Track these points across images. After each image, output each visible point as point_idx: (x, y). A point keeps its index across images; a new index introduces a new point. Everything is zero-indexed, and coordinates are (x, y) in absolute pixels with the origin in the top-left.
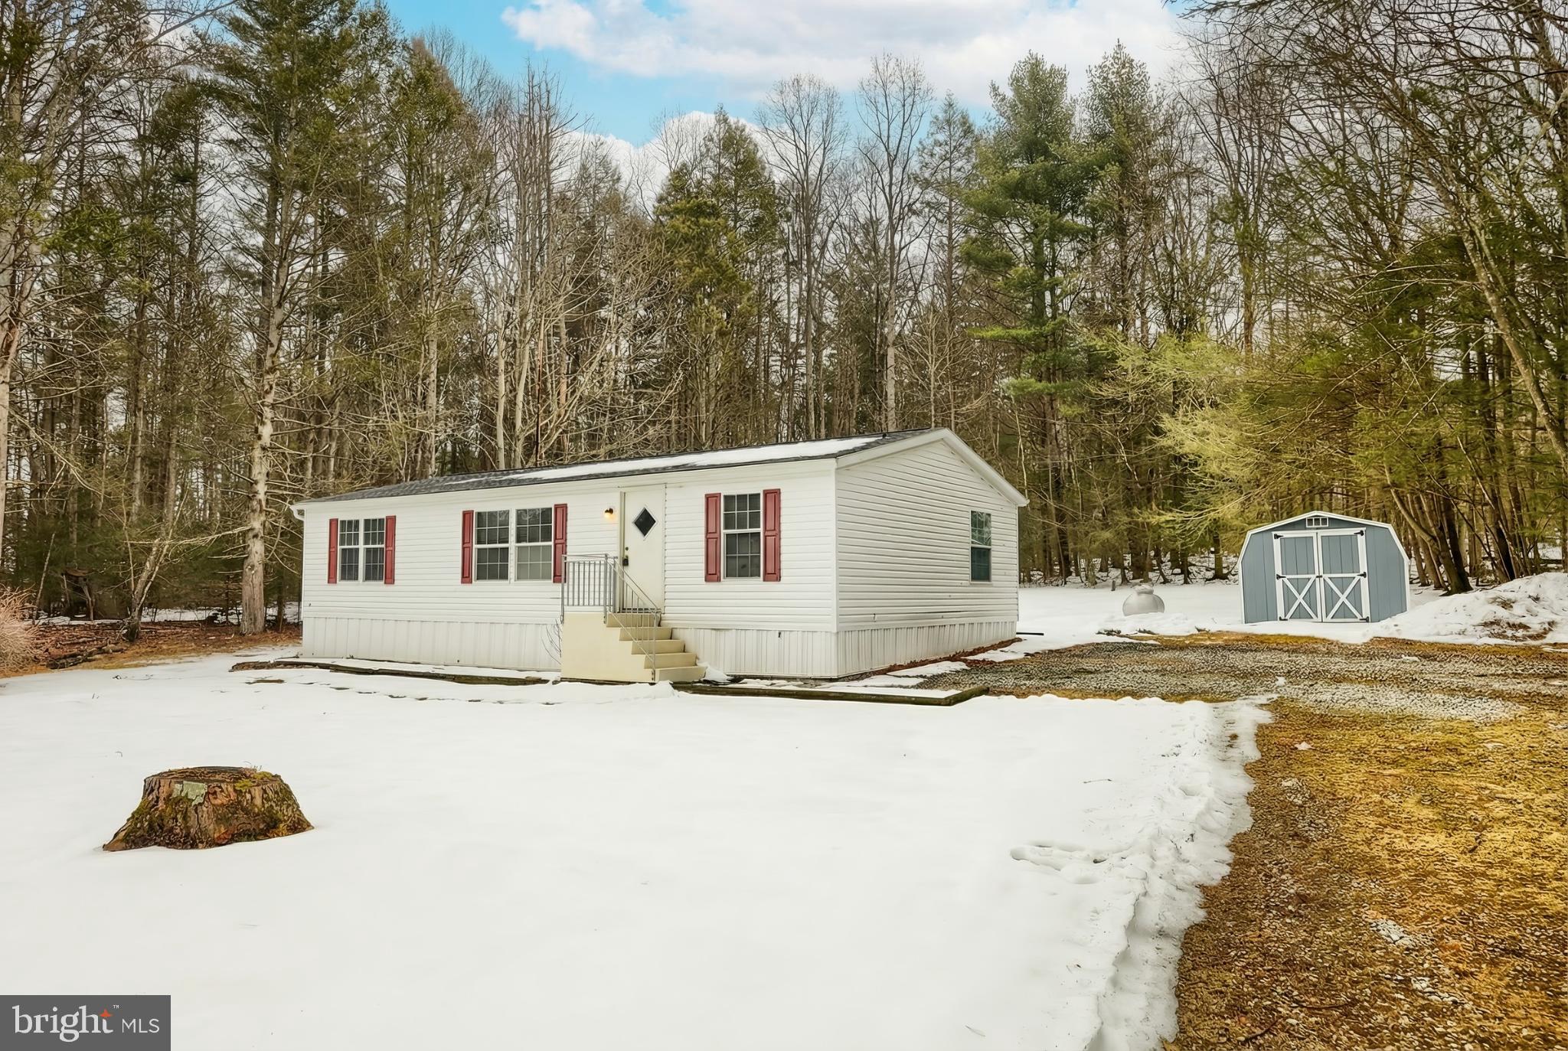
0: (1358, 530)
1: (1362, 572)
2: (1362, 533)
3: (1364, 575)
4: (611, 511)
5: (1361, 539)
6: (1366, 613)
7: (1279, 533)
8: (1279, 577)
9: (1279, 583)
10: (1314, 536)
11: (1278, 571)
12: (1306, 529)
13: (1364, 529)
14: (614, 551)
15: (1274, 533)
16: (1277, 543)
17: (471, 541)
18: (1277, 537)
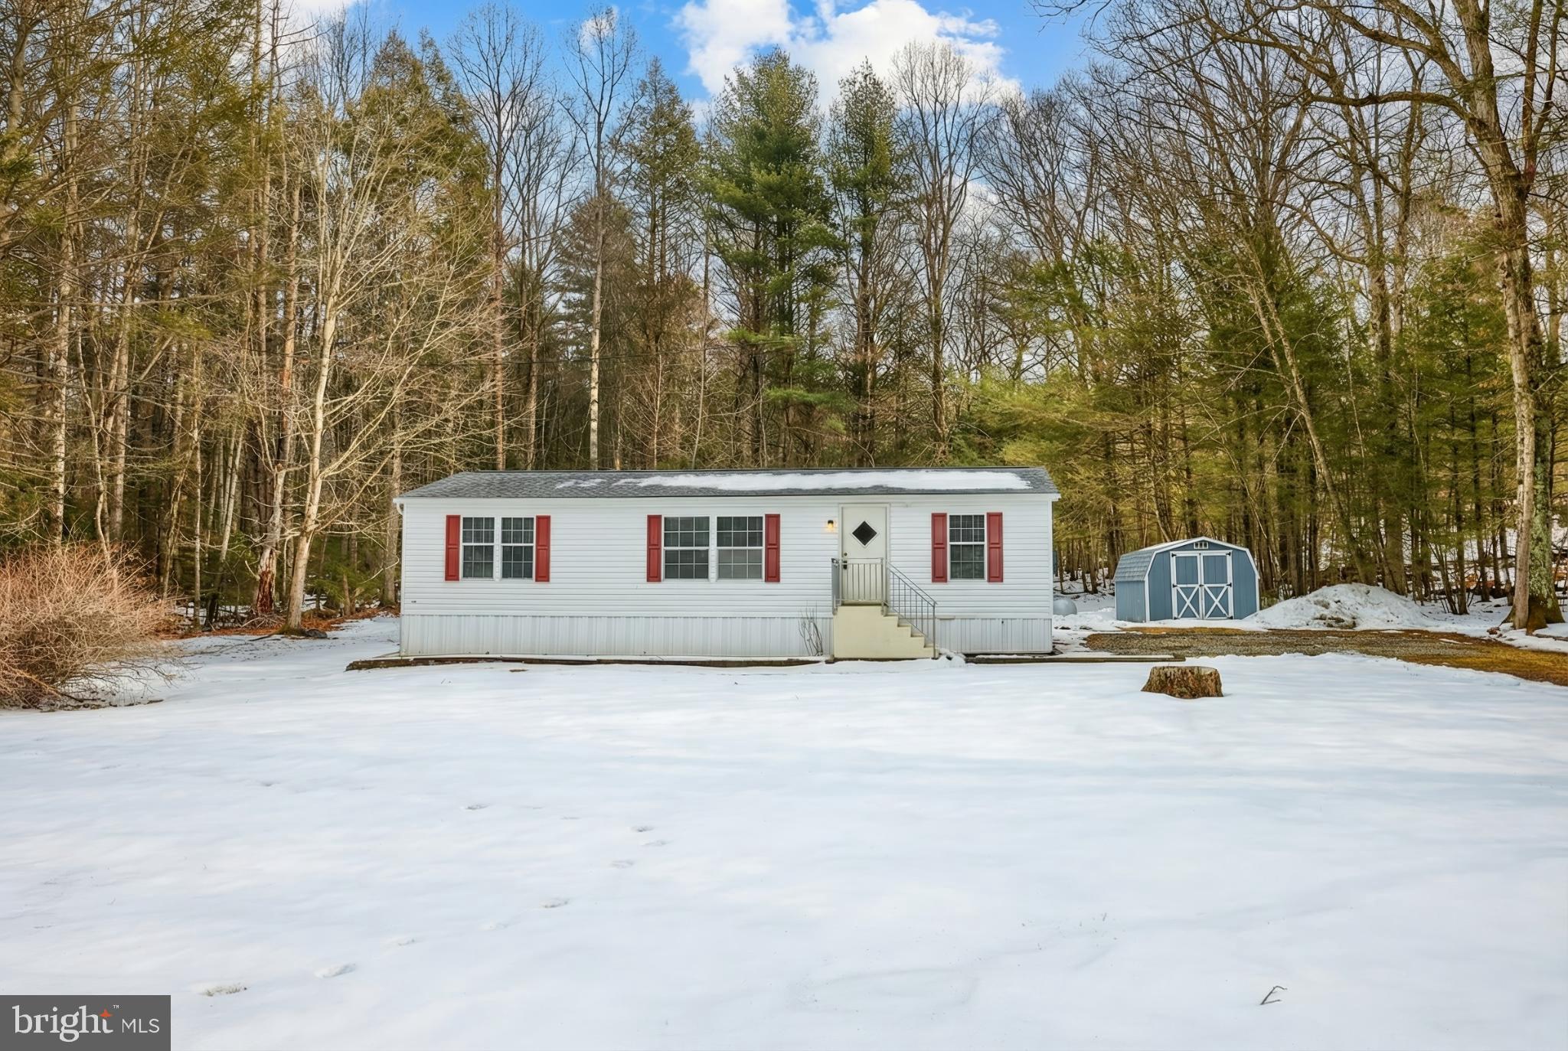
0: (1228, 552)
2: (1230, 554)
3: (1230, 585)
4: (831, 522)
5: (1229, 559)
7: (1174, 552)
8: (1174, 586)
9: (1174, 590)
10: (1199, 555)
11: (1174, 582)
12: (1193, 551)
13: (1231, 551)
14: (837, 555)
15: (1171, 552)
16: (1173, 560)
17: (659, 544)
18: (1173, 555)
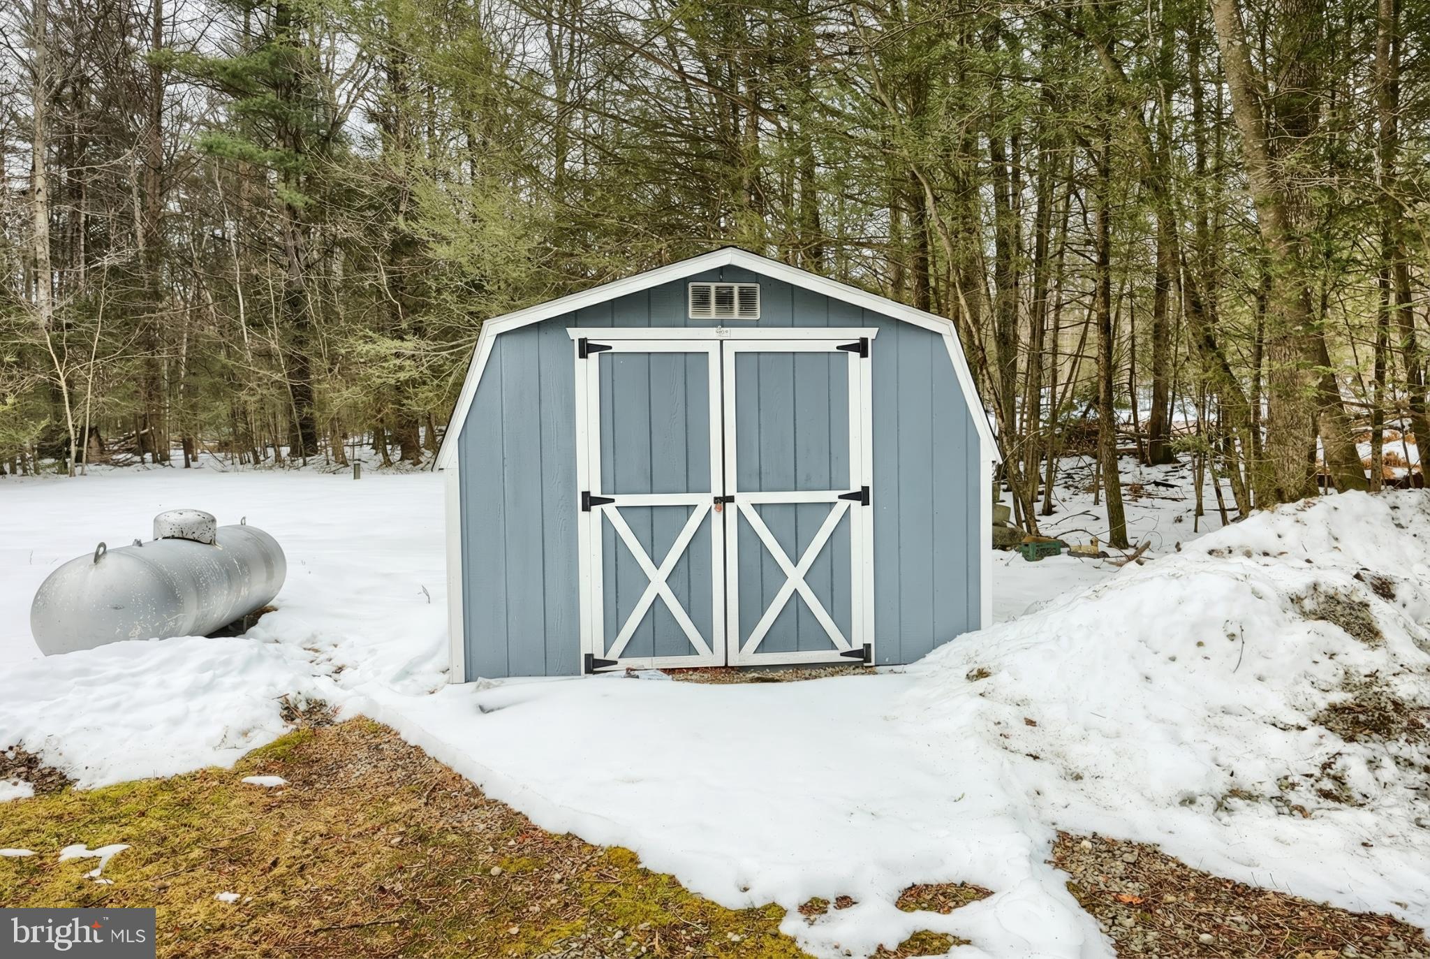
0: (853, 334)
1: (855, 488)
2: (861, 347)
3: (862, 496)
5: (858, 368)
6: (863, 632)
7: (594, 334)
8: (589, 501)
9: (589, 524)
10: (713, 349)
11: (589, 478)
12: (686, 324)
13: (870, 333)
15: (576, 333)
16: (587, 372)
18: (586, 348)
